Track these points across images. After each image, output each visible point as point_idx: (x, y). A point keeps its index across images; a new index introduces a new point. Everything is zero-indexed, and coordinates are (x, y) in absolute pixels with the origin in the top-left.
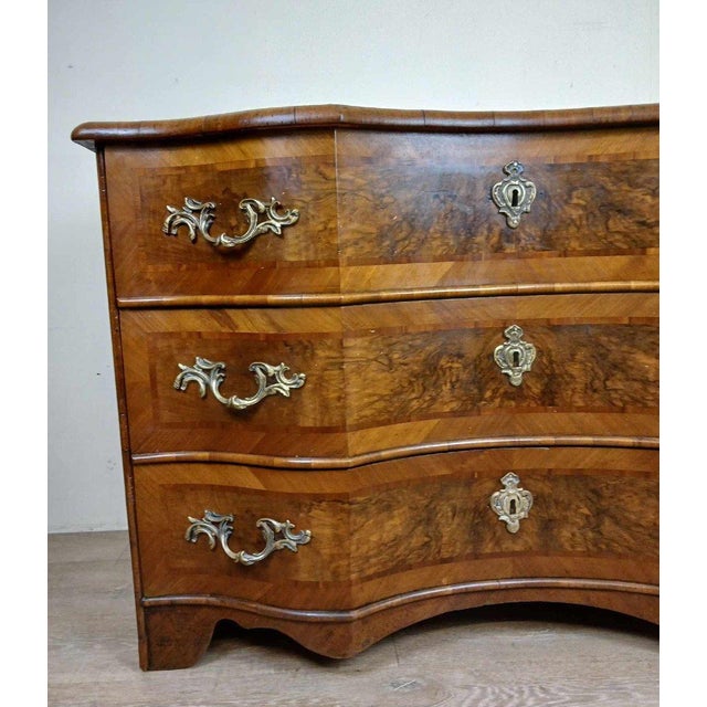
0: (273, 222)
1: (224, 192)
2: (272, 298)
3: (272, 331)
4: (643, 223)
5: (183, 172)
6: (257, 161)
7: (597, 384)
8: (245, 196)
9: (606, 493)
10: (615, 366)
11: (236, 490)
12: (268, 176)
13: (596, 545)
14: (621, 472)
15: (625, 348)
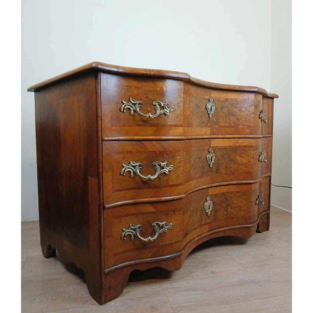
0: (166, 110)
1: (146, 98)
2: (164, 137)
3: (162, 150)
4: (237, 119)
5: (129, 88)
6: (160, 88)
7: (228, 166)
8: (155, 100)
9: (229, 199)
10: (232, 160)
11: (143, 214)
12: (164, 94)
13: (227, 215)
14: (232, 192)
15: (234, 155)
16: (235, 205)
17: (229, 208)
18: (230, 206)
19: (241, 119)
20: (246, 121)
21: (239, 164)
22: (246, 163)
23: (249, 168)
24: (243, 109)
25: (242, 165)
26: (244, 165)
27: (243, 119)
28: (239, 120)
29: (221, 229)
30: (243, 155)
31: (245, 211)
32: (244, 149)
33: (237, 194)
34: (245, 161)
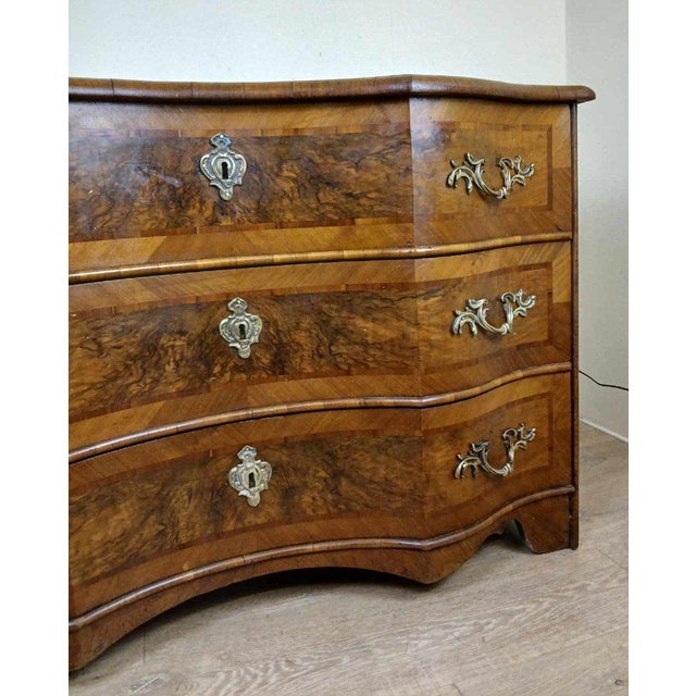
4: (350, 195)
7: (323, 350)
9: (341, 454)
10: (338, 331)
13: (336, 506)
14: (353, 432)
15: (344, 314)
16: (367, 475)
17: (344, 482)
18: (348, 476)
19: (364, 195)
20: (382, 201)
21: (365, 344)
22: (392, 340)
23: (406, 357)
24: (373, 162)
25: (379, 346)
26: (387, 347)
27: (373, 195)
28: (356, 198)
29: (309, 548)
30: (380, 316)
31: (403, 495)
32: (384, 294)
33: (373, 441)
34: (385, 333)
